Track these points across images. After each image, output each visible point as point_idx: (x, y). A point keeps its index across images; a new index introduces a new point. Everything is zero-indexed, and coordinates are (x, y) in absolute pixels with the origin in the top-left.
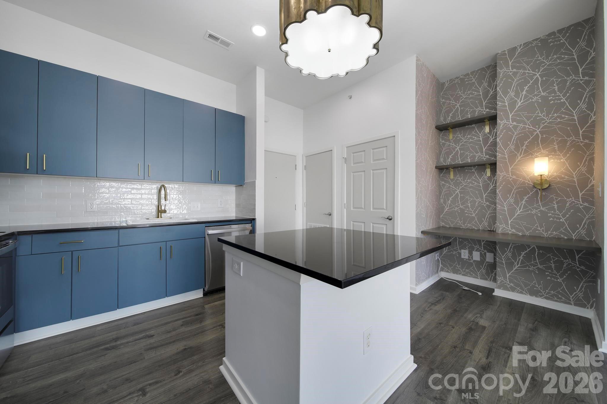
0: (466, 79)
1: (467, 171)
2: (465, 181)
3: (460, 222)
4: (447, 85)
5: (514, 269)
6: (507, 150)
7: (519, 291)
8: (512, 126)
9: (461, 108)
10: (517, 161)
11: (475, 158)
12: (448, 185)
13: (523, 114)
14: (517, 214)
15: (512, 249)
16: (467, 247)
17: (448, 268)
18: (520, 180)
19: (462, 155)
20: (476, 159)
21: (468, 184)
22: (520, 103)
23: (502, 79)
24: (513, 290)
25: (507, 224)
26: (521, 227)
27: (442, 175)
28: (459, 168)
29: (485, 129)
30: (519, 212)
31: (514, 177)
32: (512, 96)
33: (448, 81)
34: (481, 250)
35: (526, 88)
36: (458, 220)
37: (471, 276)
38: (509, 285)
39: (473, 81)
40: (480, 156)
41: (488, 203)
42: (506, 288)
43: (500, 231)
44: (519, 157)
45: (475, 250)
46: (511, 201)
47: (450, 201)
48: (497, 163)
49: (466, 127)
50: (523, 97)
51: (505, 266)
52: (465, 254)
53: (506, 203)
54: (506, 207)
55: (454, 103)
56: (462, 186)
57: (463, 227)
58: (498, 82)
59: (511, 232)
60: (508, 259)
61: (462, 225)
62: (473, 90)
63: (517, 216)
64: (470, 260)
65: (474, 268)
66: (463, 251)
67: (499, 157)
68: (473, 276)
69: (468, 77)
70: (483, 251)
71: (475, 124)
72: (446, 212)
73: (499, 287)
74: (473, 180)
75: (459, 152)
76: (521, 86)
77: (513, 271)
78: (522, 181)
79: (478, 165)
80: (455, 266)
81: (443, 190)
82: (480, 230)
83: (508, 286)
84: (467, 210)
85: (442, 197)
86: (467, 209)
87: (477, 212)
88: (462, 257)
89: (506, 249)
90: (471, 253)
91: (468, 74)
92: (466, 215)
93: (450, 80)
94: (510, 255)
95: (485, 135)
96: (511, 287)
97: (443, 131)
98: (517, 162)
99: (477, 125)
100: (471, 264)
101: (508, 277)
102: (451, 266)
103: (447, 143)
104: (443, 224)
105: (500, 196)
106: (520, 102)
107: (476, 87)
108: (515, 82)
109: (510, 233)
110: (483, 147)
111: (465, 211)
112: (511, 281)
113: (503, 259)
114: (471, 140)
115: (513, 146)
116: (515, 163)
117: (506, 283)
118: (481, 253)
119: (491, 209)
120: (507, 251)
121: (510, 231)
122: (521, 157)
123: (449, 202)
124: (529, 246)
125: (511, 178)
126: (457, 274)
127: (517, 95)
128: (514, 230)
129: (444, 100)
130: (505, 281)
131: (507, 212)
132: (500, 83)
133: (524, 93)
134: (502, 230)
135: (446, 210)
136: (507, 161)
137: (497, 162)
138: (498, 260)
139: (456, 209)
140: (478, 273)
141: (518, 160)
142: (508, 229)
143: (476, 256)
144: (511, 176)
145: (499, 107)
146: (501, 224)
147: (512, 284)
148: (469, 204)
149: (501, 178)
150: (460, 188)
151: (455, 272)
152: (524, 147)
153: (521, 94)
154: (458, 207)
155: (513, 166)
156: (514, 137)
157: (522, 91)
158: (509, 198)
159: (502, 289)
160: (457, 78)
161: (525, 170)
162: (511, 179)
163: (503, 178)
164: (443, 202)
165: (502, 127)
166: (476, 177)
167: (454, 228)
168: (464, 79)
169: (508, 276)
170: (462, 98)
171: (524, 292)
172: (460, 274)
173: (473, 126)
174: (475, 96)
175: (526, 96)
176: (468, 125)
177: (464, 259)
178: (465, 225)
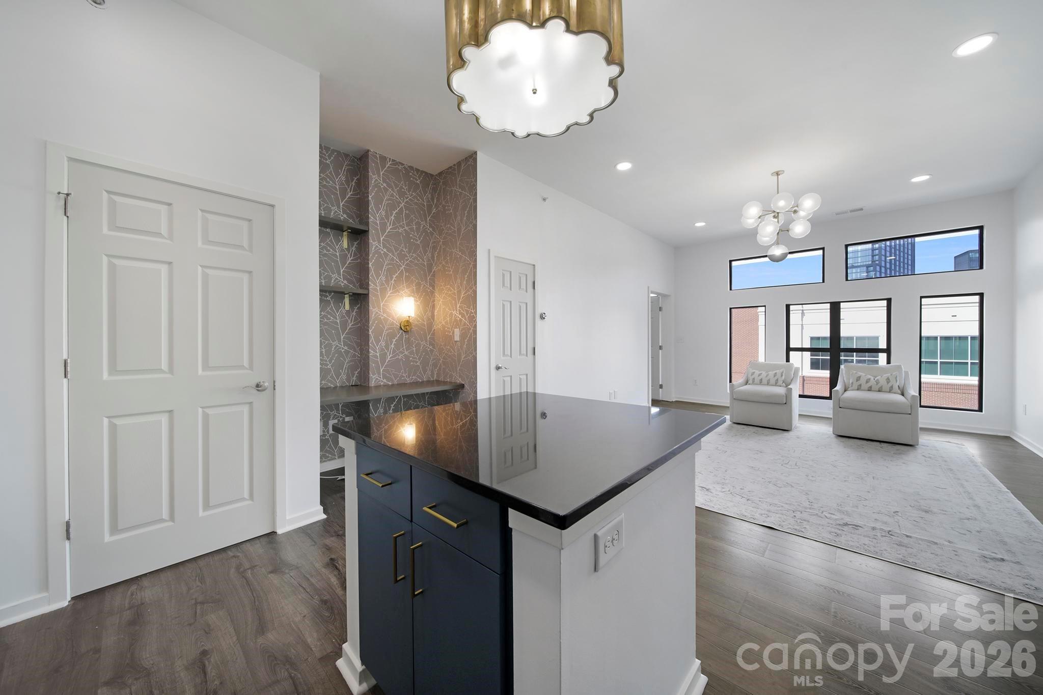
20: (332, 283)
29: (343, 242)
41: (346, 348)
48: (370, 295)
79: (335, 292)
95: (342, 250)
109: (382, 384)
119: (349, 355)
124: (397, 397)
166: (331, 309)
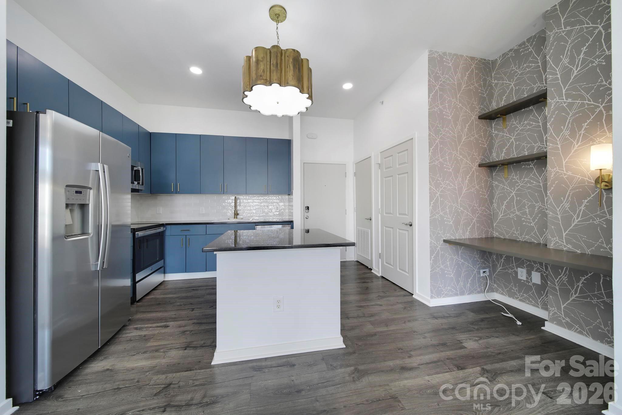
0: (522, 49)
1: (524, 167)
2: (522, 180)
3: (517, 232)
4: (499, 61)
5: (571, 299)
6: (560, 137)
7: (578, 331)
8: (566, 104)
9: (516, 87)
10: (573, 151)
11: (534, 150)
12: (502, 186)
13: (580, 86)
14: (574, 224)
15: (567, 272)
16: (525, 265)
17: (503, 290)
18: (577, 177)
19: (517, 147)
21: (526, 183)
22: (576, 72)
23: (552, 44)
24: (569, 326)
25: (561, 237)
26: (580, 242)
27: (495, 173)
28: (515, 164)
30: (577, 221)
31: (570, 173)
32: (566, 64)
33: (500, 56)
34: (542, 271)
35: (584, 49)
36: (514, 230)
37: (530, 303)
38: (564, 319)
39: (530, 50)
40: (540, 146)
42: (560, 323)
43: (552, 246)
44: (576, 145)
45: (534, 270)
46: (566, 206)
47: (504, 205)
49: (522, 111)
50: (580, 62)
51: (558, 294)
52: (522, 274)
53: (559, 209)
54: (559, 214)
55: (508, 83)
56: (517, 186)
57: (520, 239)
58: (548, 48)
59: (566, 248)
60: (563, 284)
61: (519, 237)
62: (531, 62)
63: (573, 227)
64: (529, 282)
65: (533, 293)
66: (519, 270)
67: (550, 147)
68: (532, 303)
69: (523, 46)
70: (545, 273)
71: (533, 105)
72: (500, 219)
73: (552, 320)
74: (531, 178)
75: (515, 144)
76: (577, 48)
77: (569, 301)
78: (580, 178)
80: (511, 289)
81: (496, 192)
82: (541, 244)
83: (563, 321)
84: (524, 218)
85: (496, 200)
86: (525, 216)
87: (536, 220)
88: (519, 277)
89: (560, 270)
90: (529, 274)
91: (524, 43)
92: (523, 224)
93: (503, 55)
94: (565, 279)
96: (567, 323)
97: (496, 119)
98: (573, 153)
99: (536, 106)
100: (529, 288)
101: (562, 309)
102: (506, 287)
103: (501, 133)
104: (497, 234)
105: (552, 200)
106: (576, 70)
107: (534, 57)
108: (569, 44)
110: (544, 134)
111: (522, 219)
112: (566, 315)
113: (556, 283)
114: (528, 127)
115: (567, 131)
116: (571, 154)
117: (560, 317)
118: (542, 275)
120: (562, 273)
121: (565, 246)
122: (578, 145)
123: (504, 207)
125: (565, 174)
126: (513, 298)
127: (572, 61)
128: (570, 246)
129: (496, 81)
130: (558, 313)
131: (561, 221)
132: (551, 49)
133: (582, 56)
134: (554, 244)
135: (500, 217)
136: (560, 152)
137: (548, 155)
138: (550, 285)
139: (512, 216)
140: (539, 301)
141: (574, 149)
142: (562, 243)
143: (536, 278)
144: (565, 172)
145: (550, 81)
146: (553, 236)
147: (568, 319)
148: (527, 210)
149: (552, 176)
150: (516, 189)
151: (511, 295)
152: (582, 132)
153: (578, 59)
154: (513, 213)
155: (568, 158)
156: (569, 119)
157: (579, 55)
158: (563, 202)
159: (555, 324)
160: (511, 50)
161: (583, 162)
162: (566, 176)
163: (555, 175)
164: (496, 207)
165: (554, 107)
167: (509, 239)
168: (520, 49)
169: (562, 307)
170: (517, 74)
171: (584, 332)
172: (517, 298)
173: (530, 108)
174: (533, 69)
175: (584, 60)
176: (525, 108)
177: (522, 280)
178: (523, 236)
